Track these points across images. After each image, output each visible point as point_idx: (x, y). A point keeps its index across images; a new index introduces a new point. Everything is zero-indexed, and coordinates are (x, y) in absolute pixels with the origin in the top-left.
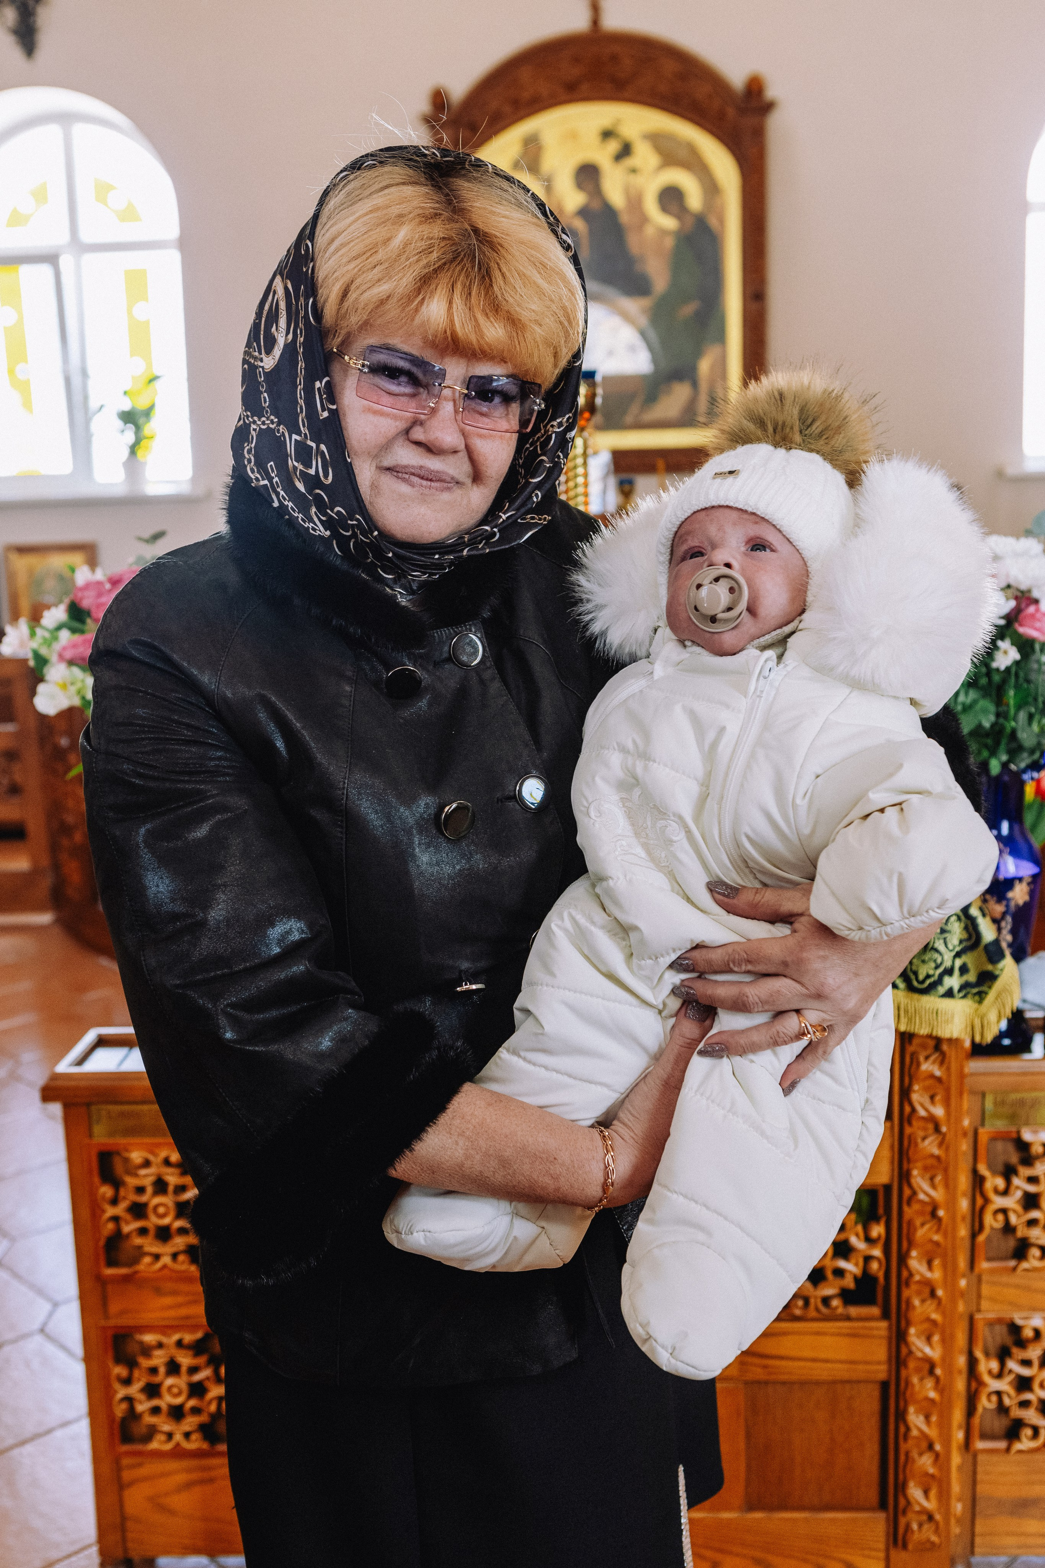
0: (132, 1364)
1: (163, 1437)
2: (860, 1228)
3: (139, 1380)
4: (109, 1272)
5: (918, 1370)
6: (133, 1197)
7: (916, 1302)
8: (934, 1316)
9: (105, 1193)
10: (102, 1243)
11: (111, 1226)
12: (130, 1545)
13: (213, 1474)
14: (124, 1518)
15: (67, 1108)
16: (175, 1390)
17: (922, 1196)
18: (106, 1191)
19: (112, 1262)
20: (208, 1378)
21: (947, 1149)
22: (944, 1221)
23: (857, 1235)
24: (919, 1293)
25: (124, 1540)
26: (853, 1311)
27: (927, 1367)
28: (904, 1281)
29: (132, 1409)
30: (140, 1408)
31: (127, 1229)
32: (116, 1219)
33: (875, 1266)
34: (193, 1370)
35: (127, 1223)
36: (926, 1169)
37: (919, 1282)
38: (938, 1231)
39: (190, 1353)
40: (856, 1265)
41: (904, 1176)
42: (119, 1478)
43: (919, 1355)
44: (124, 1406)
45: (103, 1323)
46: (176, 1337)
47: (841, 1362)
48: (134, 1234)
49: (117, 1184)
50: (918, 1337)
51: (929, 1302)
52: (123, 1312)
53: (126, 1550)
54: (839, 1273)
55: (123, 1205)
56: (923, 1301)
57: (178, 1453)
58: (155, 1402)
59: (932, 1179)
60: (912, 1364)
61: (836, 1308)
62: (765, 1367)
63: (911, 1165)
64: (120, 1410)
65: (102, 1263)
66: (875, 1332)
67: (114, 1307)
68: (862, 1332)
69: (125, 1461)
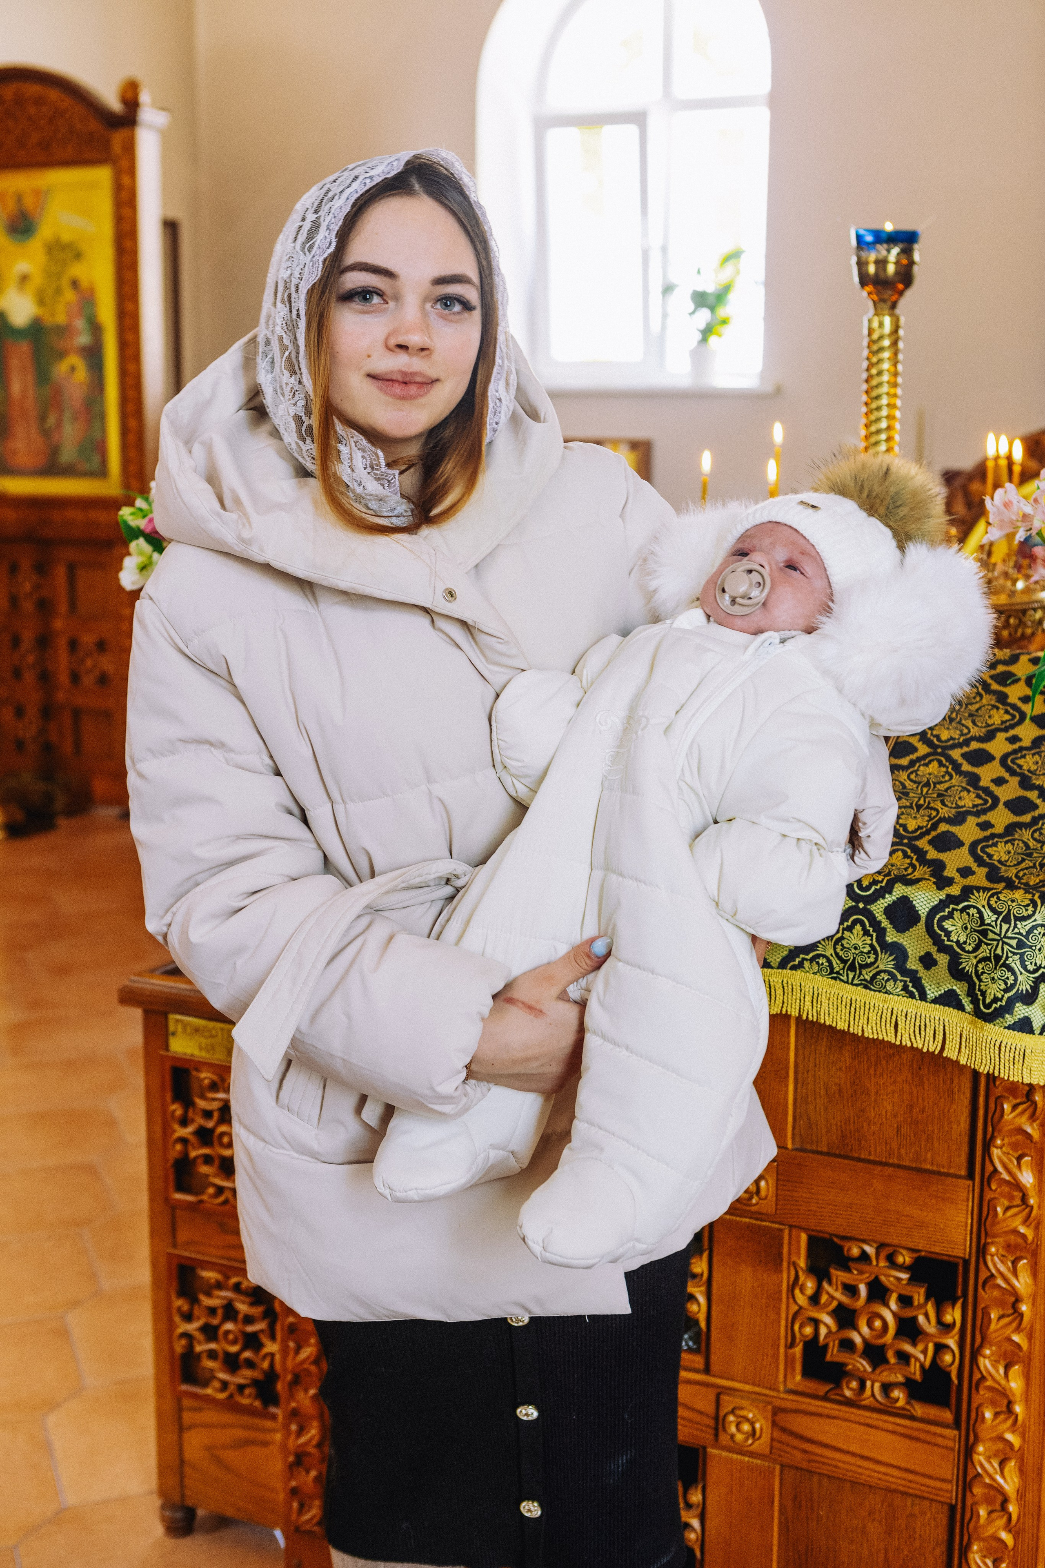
0: (194, 1301)
1: (217, 1384)
2: (930, 1308)
3: (198, 1318)
4: (178, 1196)
5: (988, 1500)
6: (200, 1121)
7: (988, 1415)
8: (1009, 1436)
9: (174, 1111)
10: (170, 1164)
11: (179, 1147)
12: (188, 1492)
13: (267, 1437)
14: (182, 1462)
15: (147, 1013)
16: (231, 1337)
17: (1000, 1281)
18: (177, 1109)
19: (180, 1188)
20: (262, 1331)
21: (1037, 1228)
22: (1026, 1319)
23: (926, 1315)
24: (993, 1403)
25: (182, 1485)
26: (919, 1410)
27: (1000, 1499)
28: (977, 1384)
29: (190, 1347)
30: (198, 1348)
31: (193, 1154)
32: (184, 1140)
33: (948, 1358)
34: (249, 1320)
35: (195, 1148)
36: (1008, 1247)
37: (991, 1389)
38: (1018, 1329)
39: (247, 1300)
40: (925, 1352)
41: (981, 1251)
42: (180, 1419)
43: (987, 1480)
44: (183, 1342)
45: (171, 1250)
46: (234, 1280)
47: (899, 1468)
48: (200, 1161)
49: (188, 1104)
50: (988, 1459)
51: (1002, 1417)
52: (189, 1243)
53: (183, 1496)
54: (904, 1358)
55: (190, 1129)
56: (997, 1414)
57: (230, 1405)
58: (212, 1346)
59: (1014, 1263)
60: (978, 1490)
61: (897, 1400)
62: (805, 1452)
63: (989, 1240)
64: (179, 1346)
65: (171, 1186)
66: (940, 1441)
67: (183, 1236)
68: (923, 1436)
69: (187, 1402)
